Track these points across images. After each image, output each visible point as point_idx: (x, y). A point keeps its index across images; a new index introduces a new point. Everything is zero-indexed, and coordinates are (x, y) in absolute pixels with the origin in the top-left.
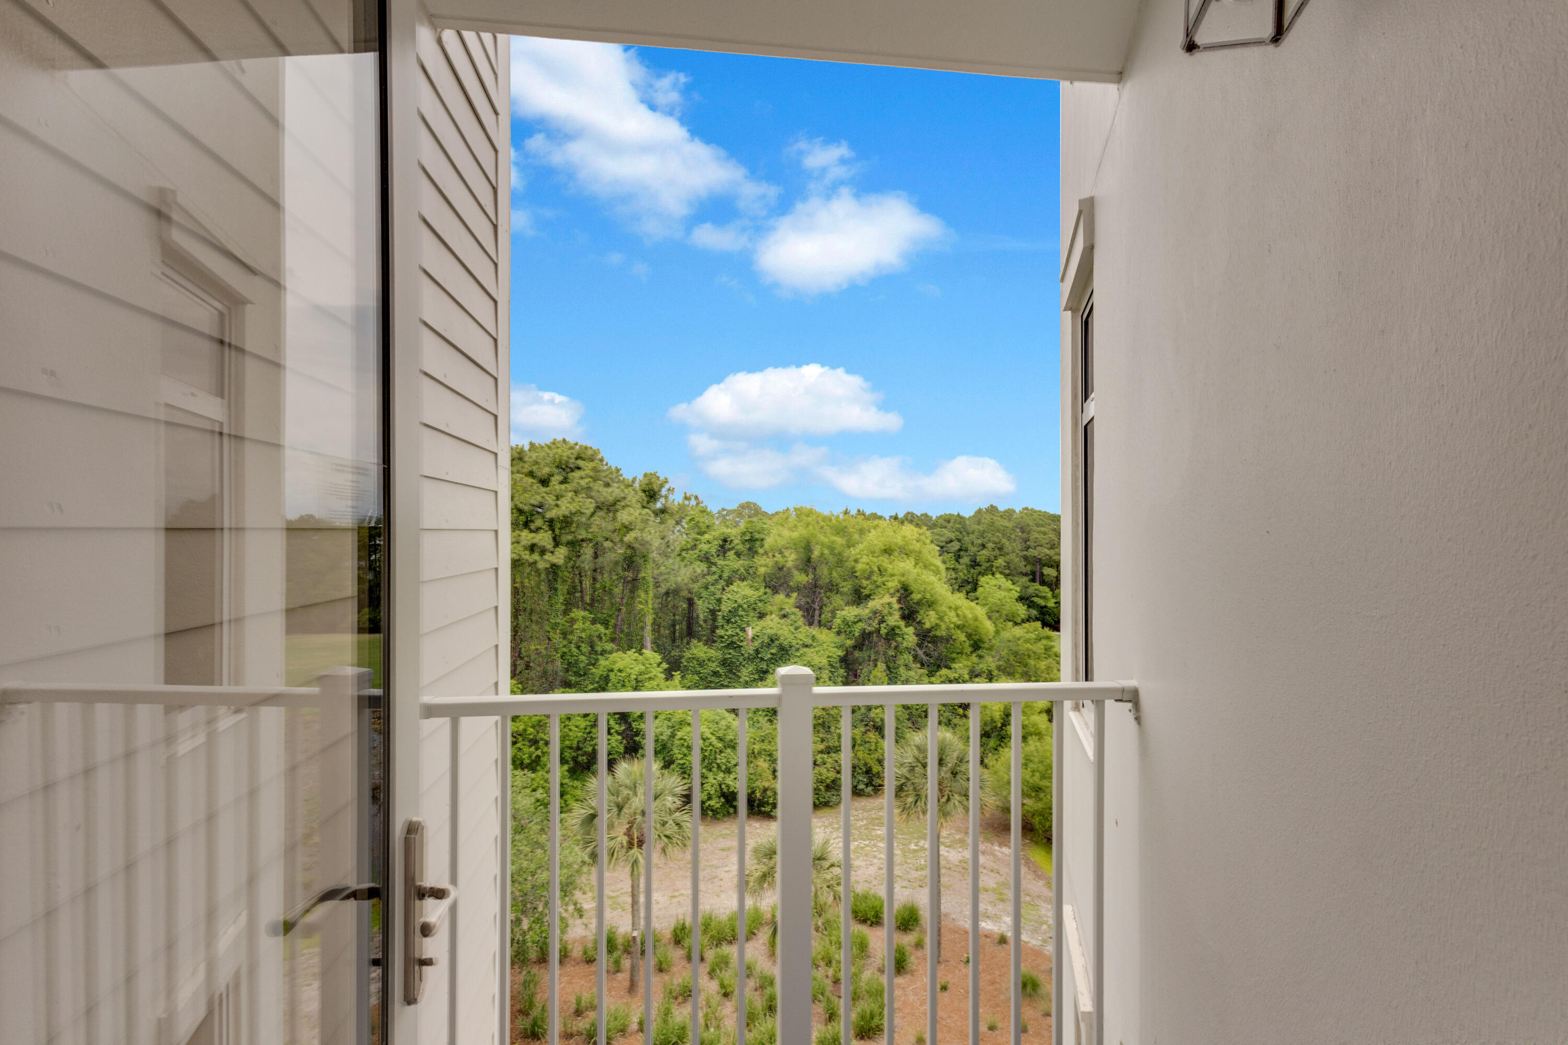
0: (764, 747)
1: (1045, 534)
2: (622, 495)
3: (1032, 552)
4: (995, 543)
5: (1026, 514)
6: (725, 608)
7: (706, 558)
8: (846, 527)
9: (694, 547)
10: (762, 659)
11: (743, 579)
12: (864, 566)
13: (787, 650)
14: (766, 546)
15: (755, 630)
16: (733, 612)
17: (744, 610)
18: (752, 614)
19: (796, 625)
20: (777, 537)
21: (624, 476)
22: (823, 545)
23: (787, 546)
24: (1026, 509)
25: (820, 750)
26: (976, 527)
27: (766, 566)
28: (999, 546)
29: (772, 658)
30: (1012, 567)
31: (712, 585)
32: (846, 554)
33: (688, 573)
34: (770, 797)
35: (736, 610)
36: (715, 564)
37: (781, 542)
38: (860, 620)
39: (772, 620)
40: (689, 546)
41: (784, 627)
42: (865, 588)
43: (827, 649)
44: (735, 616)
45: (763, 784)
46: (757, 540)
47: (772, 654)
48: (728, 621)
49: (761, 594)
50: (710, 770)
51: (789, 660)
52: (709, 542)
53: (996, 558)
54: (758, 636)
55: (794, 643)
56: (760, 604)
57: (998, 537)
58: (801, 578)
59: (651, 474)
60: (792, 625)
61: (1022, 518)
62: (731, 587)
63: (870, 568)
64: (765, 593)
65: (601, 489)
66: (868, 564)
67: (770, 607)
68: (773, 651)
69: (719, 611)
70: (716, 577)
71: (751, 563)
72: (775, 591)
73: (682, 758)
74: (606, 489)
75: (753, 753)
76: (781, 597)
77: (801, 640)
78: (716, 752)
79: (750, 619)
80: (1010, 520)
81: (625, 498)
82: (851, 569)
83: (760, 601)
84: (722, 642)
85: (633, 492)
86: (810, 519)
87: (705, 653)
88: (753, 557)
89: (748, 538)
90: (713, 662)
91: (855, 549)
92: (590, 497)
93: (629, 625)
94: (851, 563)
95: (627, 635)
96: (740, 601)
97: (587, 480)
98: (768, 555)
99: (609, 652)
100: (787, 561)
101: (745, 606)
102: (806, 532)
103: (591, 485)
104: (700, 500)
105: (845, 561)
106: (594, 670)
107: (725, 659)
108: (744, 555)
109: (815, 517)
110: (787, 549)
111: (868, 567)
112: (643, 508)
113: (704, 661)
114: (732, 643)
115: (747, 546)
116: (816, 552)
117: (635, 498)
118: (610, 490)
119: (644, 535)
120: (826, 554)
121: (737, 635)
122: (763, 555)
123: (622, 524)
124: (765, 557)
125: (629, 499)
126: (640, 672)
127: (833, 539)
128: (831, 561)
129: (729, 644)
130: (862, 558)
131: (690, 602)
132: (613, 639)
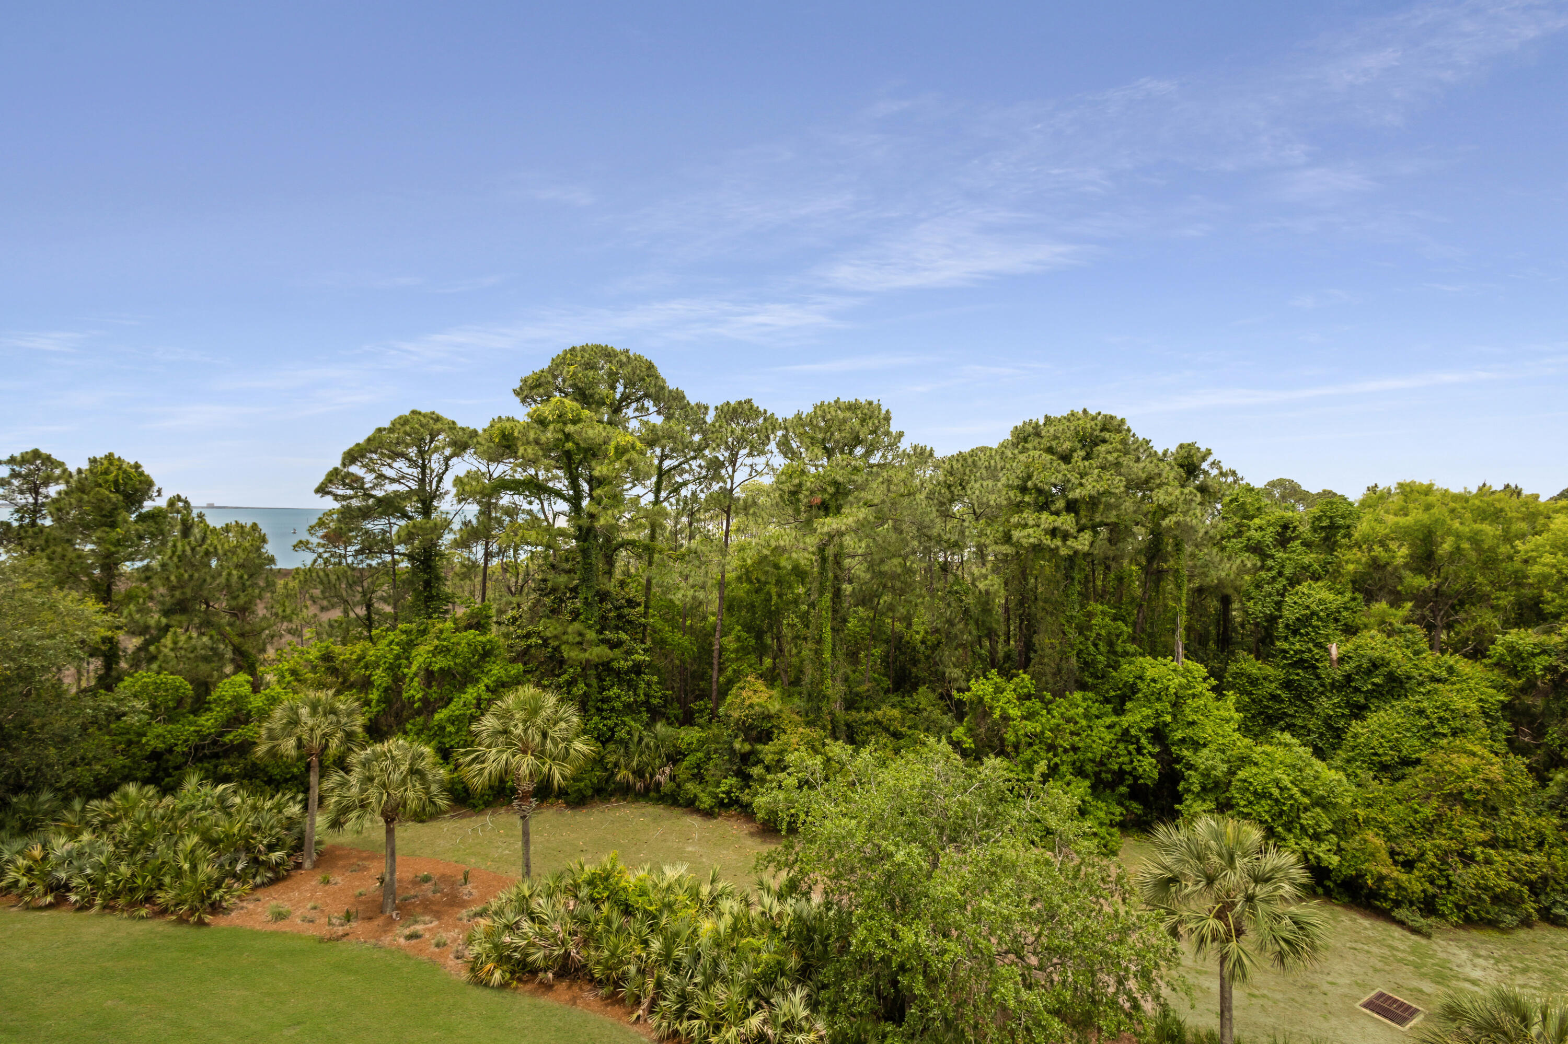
0: (1373, 815)
2: (1156, 471)
6: (1290, 614)
7: (1256, 549)
8: (1502, 510)
9: (1239, 534)
10: (1357, 690)
11: (1316, 578)
12: (1547, 570)
13: (1401, 682)
14: (1356, 535)
15: (1343, 648)
16: (1304, 621)
17: (1319, 619)
18: (1332, 626)
19: (1416, 648)
20: (1373, 524)
21: (1154, 449)
22: (1457, 535)
23: (1393, 535)
25: (1480, 840)
27: (1358, 562)
29: (1374, 690)
31: (1268, 583)
32: (1504, 549)
33: (1234, 567)
34: (1390, 890)
35: (1308, 618)
36: (1272, 557)
37: (1382, 530)
38: (1544, 652)
39: (1372, 637)
40: (1232, 533)
41: (1393, 648)
42: (1548, 603)
43: (1476, 689)
44: (1306, 627)
45: (1379, 868)
46: (1339, 527)
47: (1373, 684)
48: (1295, 632)
49: (1346, 599)
50: (1290, 831)
51: (1406, 696)
52: (1261, 528)
54: (1350, 658)
55: (1415, 673)
56: (1345, 613)
58: (1418, 582)
59: (1189, 445)
60: (1408, 647)
62: (1298, 587)
64: (1354, 599)
65: (1131, 464)
66: (1554, 566)
67: (1363, 619)
68: (1376, 680)
69: (1281, 617)
70: (1274, 573)
71: (1329, 557)
72: (1370, 597)
73: (1244, 806)
74: (1136, 465)
75: (1357, 820)
76: (1381, 606)
77: (1427, 670)
79: (1330, 632)
81: (1160, 475)
82: (1516, 572)
83: (1346, 609)
84: (1285, 658)
85: (1168, 468)
86: (1430, 499)
87: (1259, 669)
88: (1333, 550)
89: (1324, 524)
90: (1271, 682)
91: (1524, 543)
92: (1120, 475)
93: (1152, 624)
94: (1517, 564)
95: (1150, 635)
96: (1314, 606)
97: (1115, 455)
98: (1360, 547)
99: (1133, 655)
100: (1393, 557)
101: (1322, 614)
102: (1425, 518)
103: (1121, 460)
104: (1240, 475)
105: (1502, 561)
106: (1114, 674)
107: (1290, 681)
108: (1318, 546)
109: (1439, 496)
110: (1392, 539)
111: (1554, 571)
112: (1183, 486)
113: (1258, 679)
114: (1302, 660)
115: (1323, 535)
116: (1445, 546)
117: (1172, 475)
118: (1141, 465)
119: (1188, 519)
120: (1464, 549)
121: (1310, 651)
122: (1350, 547)
123: (1159, 505)
124: (1355, 550)
125: (1164, 475)
126: (1181, 686)
127: (1478, 526)
128: (1474, 560)
129: (1296, 662)
130: (1541, 557)
131: (1226, 601)
132: (1133, 640)
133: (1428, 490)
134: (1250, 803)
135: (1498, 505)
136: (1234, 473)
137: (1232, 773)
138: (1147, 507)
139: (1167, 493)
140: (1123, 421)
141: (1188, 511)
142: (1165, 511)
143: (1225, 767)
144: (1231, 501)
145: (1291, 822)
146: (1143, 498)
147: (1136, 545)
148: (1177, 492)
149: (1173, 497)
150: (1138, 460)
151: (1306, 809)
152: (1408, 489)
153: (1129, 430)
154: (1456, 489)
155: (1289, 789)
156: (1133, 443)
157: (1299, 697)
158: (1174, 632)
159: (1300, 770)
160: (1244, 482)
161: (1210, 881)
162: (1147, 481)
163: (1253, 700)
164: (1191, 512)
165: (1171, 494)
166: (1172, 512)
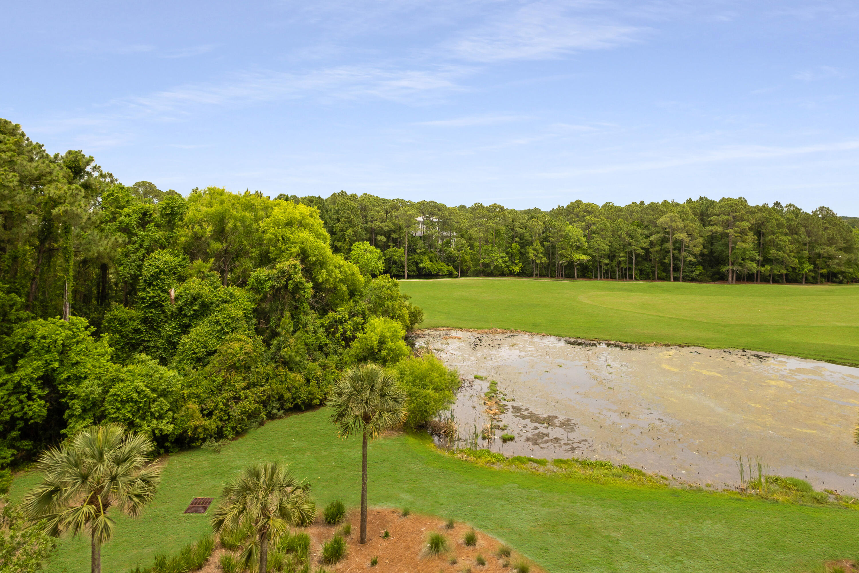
0: (193, 391)
1: (378, 212)
2: (48, 170)
3: (370, 225)
4: (346, 218)
5: (365, 198)
6: (146, 273)
7: (126, 230)
8: (254, 205)
9: (114, 219)
10: (185, 315)
11: (163, 247)
12: (271, 236)
13: (208, 306)
14: (186, 219)
15: (178, 291)
16: (155, 276)
17: (165, 274)
18: (172, 277)
19: (215, 285)
20: (195, 212)
21: (46, 152)
22: (235, 219)
23: (205, 219)
24: (365, 194)
25: (243, 387)
26: (332, 206)
27: (187, 236)
28: (349, 220)
29: (194, 314)
30: (358, 235)
31: (133, 253)
32: (255, 226)
33: (110, 243)
34: (200, 433)
35: (158, 274)
36: (136, 234)
37: (199, 216)
38: (270, 279)
39: (194, 282)
40: (108, 219)
41: (204, 287)
42: (272, 253)
43: (242, 304)
44: (157, 280)
45: (194, 423)
46: (177, 214)
47: (194, 310)
48: (150, 285)
49: (180, 260)
50: (144, 419)
51: (210, 314)
52: (129, 215)
53: (347, 229)
54: (181, 296)
55: (215, 300)
56: (179, 269)
57: (348, 213)
58: (217, 246)
59: (76, 152)
60: (211, 285)
61: (363, 200)
62: (152, 254)
63: (276, 237)
64: (184, 259)
65: (25, 163)
66: (274, 234)
67: (189, 271)
68: (196, 308)
69: (141, 275)
70: (137, 245)
71: (171, 233)
72: (193, 257)
73: (115, 413)
74: (29, 164)
75: (183, 398)
76: (198, 262)
77: (220, 297)
78: (150, 402)
79: (171, 281)
80: (355, 202)
81: (51, 173)
82: (259, 238)
83: (180, 266)
84: (143, 303)
85: (58, 168)
86: (223, 197)
87: (127, 313)
88: (173, 229)
89: (168, 212)
90: (134, 321)
91: (262, 222)
92: (14, 171)
93: (44, 292)
94: (260, 234)
95: (42, 302)
96: (161, 266)
97: (9, 154)
98: (188, 226)
99: (26, 320)
100: (205, 232)
101: (166, 270)
102: (220, 208)
103: (15, 159)
104: (115, 177)
105: (254, 232)
106: (7, 339)
107: (146, 318)
108: (164, 226)
109: (227, 196)
110: (205, 221)
111: (274, 236)
112: (70, 183)
113: (125, 321)
114: (154, 303)
115: (167, 219)
116: (229, 224)
117: (61, 174)
118: (34, 164)
119: (75, 209)
120: (238, 226)
121: (159, 295)
122: (182, 227)
123: (50, 198)
124: (185, 228)
125: (55, 173)
126: (67, 337)
127: (244, 213)
128: (242, 232)
129: (150, 304)
130: (269, 230)
131: (104, 268)
132: (26, 307)
133: (222, 193)
134: (118, 409)
135: (252, 202)
136: (111, 176)
137: (105, 392)
138: (39, 198)
139: (56, 188)
140: (17, 127)
141: (74, 202)
142: (55, 202)
143: (100, 390)
144: (108, 196)
145: (145, 413)
146: (36, 192)
147: (29, 229)
148: (66, 188)
149: (62, 192)
150: (31, 160)
151: (154, 401)
152: (213, 192)
153: (23, 135)
154: (235, 193)
155: (144, 391)
156: (27, 146)
157: (152, 328)
158: (63, 296)
159: (151, 376)
160: (118, 182)
161: (84, 478)
162: (40, 177)
163: (122, 336)
164: (77, 204)
165: (60, 189)
166: (61, 203)
